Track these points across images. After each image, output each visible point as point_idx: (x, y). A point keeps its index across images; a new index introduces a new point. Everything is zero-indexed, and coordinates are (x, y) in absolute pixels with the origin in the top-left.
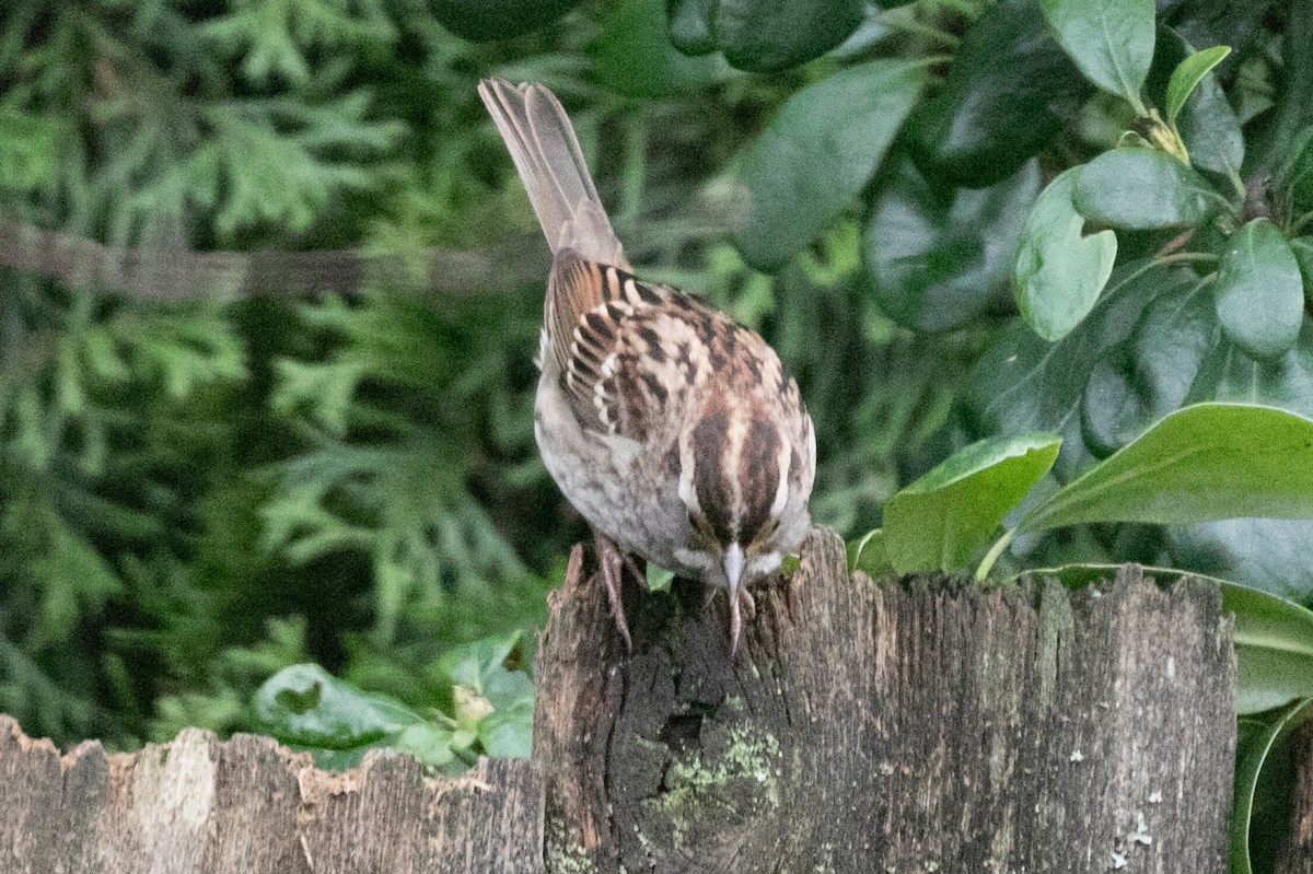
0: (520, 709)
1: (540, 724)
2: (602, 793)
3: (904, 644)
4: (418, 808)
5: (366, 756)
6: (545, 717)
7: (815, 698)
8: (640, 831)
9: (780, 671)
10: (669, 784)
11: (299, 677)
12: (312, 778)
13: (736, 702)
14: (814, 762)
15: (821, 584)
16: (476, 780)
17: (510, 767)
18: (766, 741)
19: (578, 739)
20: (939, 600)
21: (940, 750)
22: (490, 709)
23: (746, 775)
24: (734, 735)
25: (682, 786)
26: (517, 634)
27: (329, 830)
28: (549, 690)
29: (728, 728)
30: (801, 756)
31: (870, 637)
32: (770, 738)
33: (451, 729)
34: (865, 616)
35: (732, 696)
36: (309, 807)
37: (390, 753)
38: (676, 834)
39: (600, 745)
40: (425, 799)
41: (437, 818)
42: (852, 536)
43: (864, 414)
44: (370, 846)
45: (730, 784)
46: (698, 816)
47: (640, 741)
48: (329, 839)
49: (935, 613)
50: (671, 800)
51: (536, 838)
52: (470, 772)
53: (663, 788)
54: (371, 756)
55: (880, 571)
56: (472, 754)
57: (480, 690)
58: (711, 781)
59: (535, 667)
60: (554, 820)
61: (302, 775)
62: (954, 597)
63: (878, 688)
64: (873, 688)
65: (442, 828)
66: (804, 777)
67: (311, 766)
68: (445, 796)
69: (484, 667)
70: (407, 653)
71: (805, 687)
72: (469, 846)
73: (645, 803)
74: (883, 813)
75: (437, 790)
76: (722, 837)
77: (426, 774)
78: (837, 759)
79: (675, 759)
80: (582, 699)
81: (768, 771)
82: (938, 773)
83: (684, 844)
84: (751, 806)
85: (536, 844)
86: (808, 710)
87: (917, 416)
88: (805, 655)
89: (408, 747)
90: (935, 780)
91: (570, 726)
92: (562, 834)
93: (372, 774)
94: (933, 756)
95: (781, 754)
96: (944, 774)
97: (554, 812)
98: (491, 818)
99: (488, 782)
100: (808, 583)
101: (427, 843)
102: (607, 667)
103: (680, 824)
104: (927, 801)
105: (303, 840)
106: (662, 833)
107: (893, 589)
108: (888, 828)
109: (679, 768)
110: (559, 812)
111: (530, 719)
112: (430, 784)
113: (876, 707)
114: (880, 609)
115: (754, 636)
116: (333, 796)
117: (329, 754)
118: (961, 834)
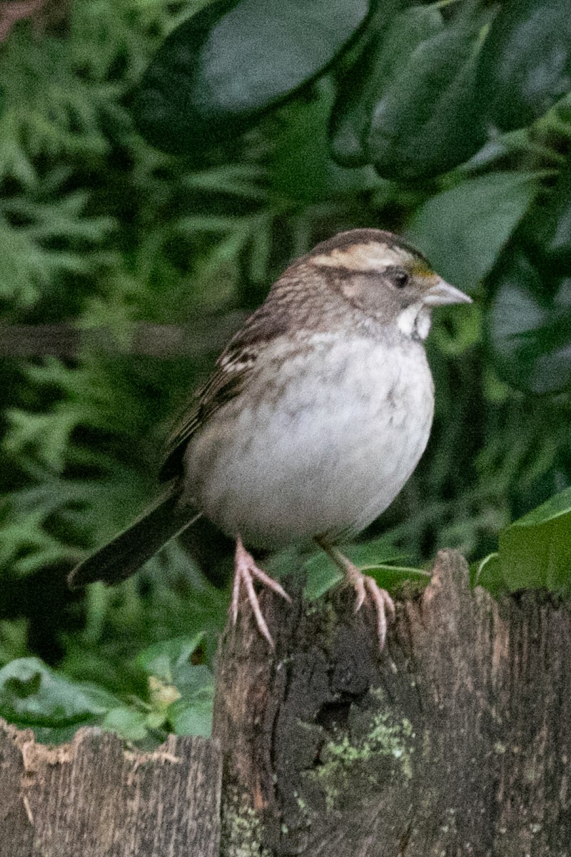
0: (203, 697)
1: (219, 707)
2: (269, 767)
3: (515, 647)
4: (119, 777)
5: (78, 732)
6: (224, 703)
7: (442, 689)
8: (298, 797)
9: (415, 667)
10: (323, 758)
11: (24, 668)
12: (32, 751)
13: (378, 692)
14: (441, 741)
15: (448, 597)
16: (167, 754)
17: (194, 744)
18: (402, 725)
19: (250, 720)
20: (543, 611)
21: (544, 733)
22: (178, 696)
23: (385, 752)
24: (376, 719)
25: (333, 761)
26: (200, 635)
27: (47, 793)
28: (226, 680)
29: (372, 713)
30: (430, 736)
31: (487, 641)
32: (406, 722)
33: (146, 712)
34: (484, 624)
35: (375, 688)
36: (31, 774)
37: (97, 731)
38: (328, 799)
39: (268, 727)
40: (124, 769)
41: (134, 785)
42: (474, 558)
43: (484, 459)
44: (80, 805)
45: (371, 759)
46: (346, 784)
47: (300, 723)
48: (46, 800)
49: (540, 621)
50: (323, 771)
51: (214, 801)
52: (162, 746)
53: (318, 762)
54: (82, 733)
55: (496, 588)
56: (164, 733)
57: (170, 680)
58: (356, 757)
59: (215, 664)
60: (229, 787)
61: (25, 748)
62: (556, 608)
63: (494, 681)
64: (489, 682)
65: (138, 792)
66: (433, 755)
67: (32, 741)
68: (142, 767)
69: (174, 661)
70: (110, 649)
71: (434, 680)
72: (160, 807)
73: (303, 774)
74: (496, 784)
75: (135, 761)
76: (365, 802)
77: (126, 748)
78: (460, 739)
79: (328, 738)
80: (253, 689)
81: (403, 749)
82: (541, 752)
83: (335, 808)
84: (389, 776)
85: (215, 806)
86: (437, 700)
87: (526, 462)
88: (435, 654)
89: (112, 726)
90: (539, 759)
91: (244, 710)
92: (236, 799)
93: (82, 748)
94: (538, 738)
95: (414, 735)
96: (547, 753)
97: (230, 780)
98: (178, 784)
99: (177, 755)
100: (437, 597)
101: (126, 805)
102: (275, 663)
103: (332, 792)
104: (532, 775)
105: (26, 801)
106: (316, 798)
107: (507, 601)
108: (500, 797)
109: (331, 745)
110: (235, 781)
111: (211, 704)
112: (129, 756)
113: (492, 699)
114: (496, 619)
115: (394, 639)
116: (50, 766)
117: (47, 731)
118: (560, 802)
